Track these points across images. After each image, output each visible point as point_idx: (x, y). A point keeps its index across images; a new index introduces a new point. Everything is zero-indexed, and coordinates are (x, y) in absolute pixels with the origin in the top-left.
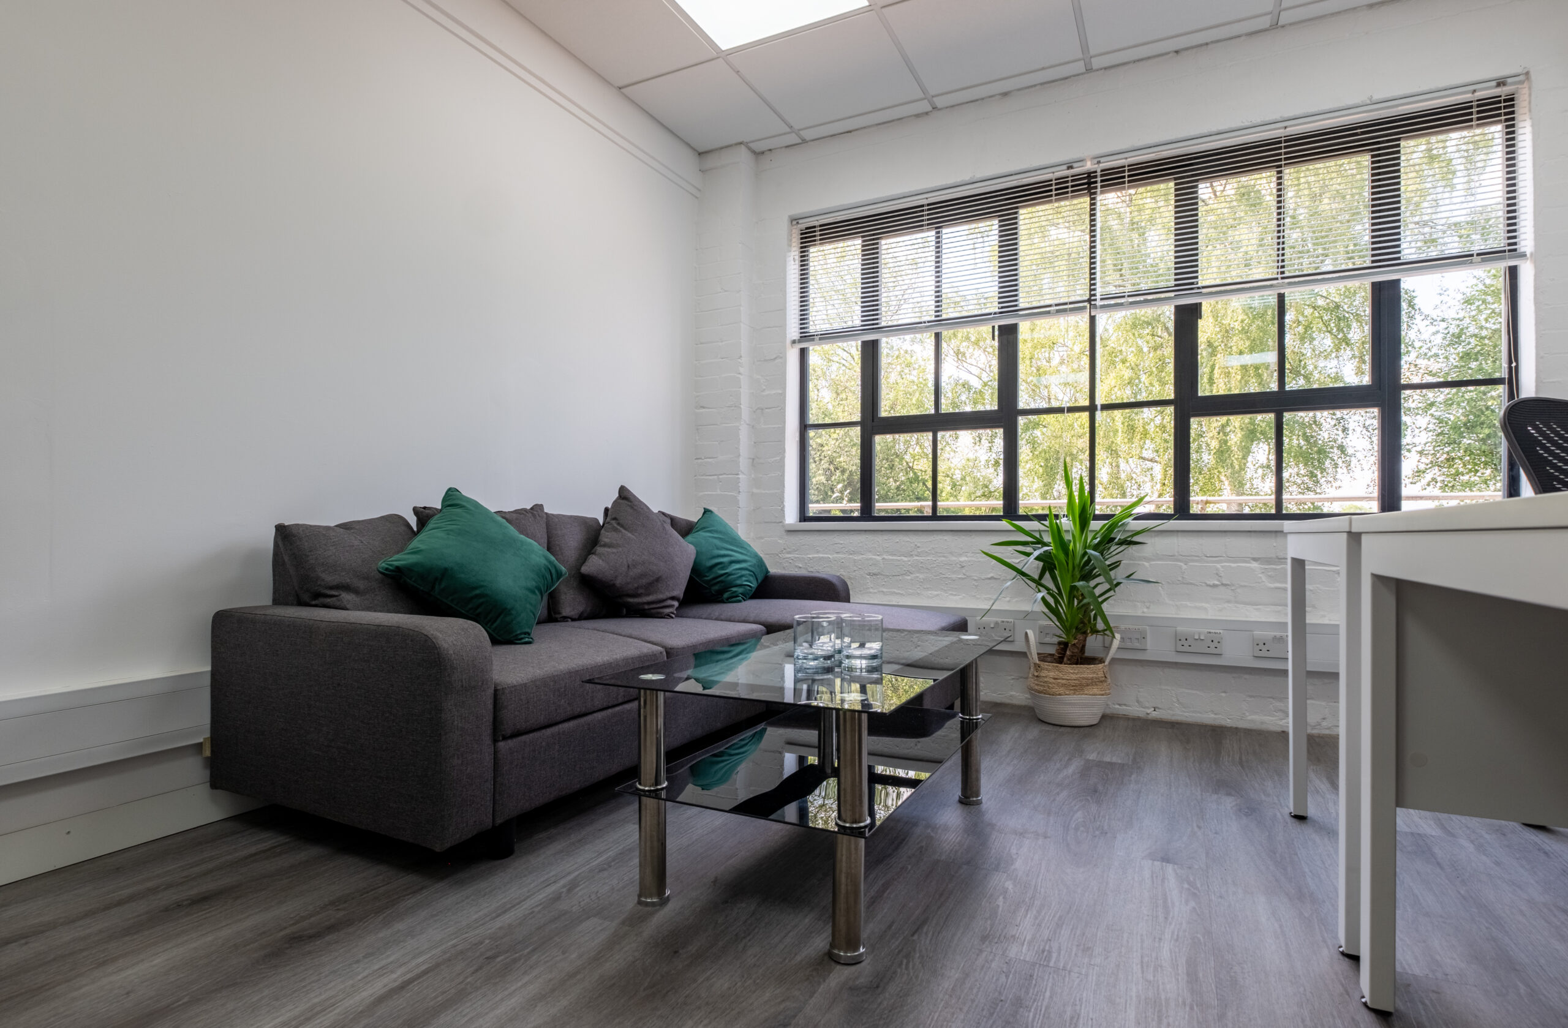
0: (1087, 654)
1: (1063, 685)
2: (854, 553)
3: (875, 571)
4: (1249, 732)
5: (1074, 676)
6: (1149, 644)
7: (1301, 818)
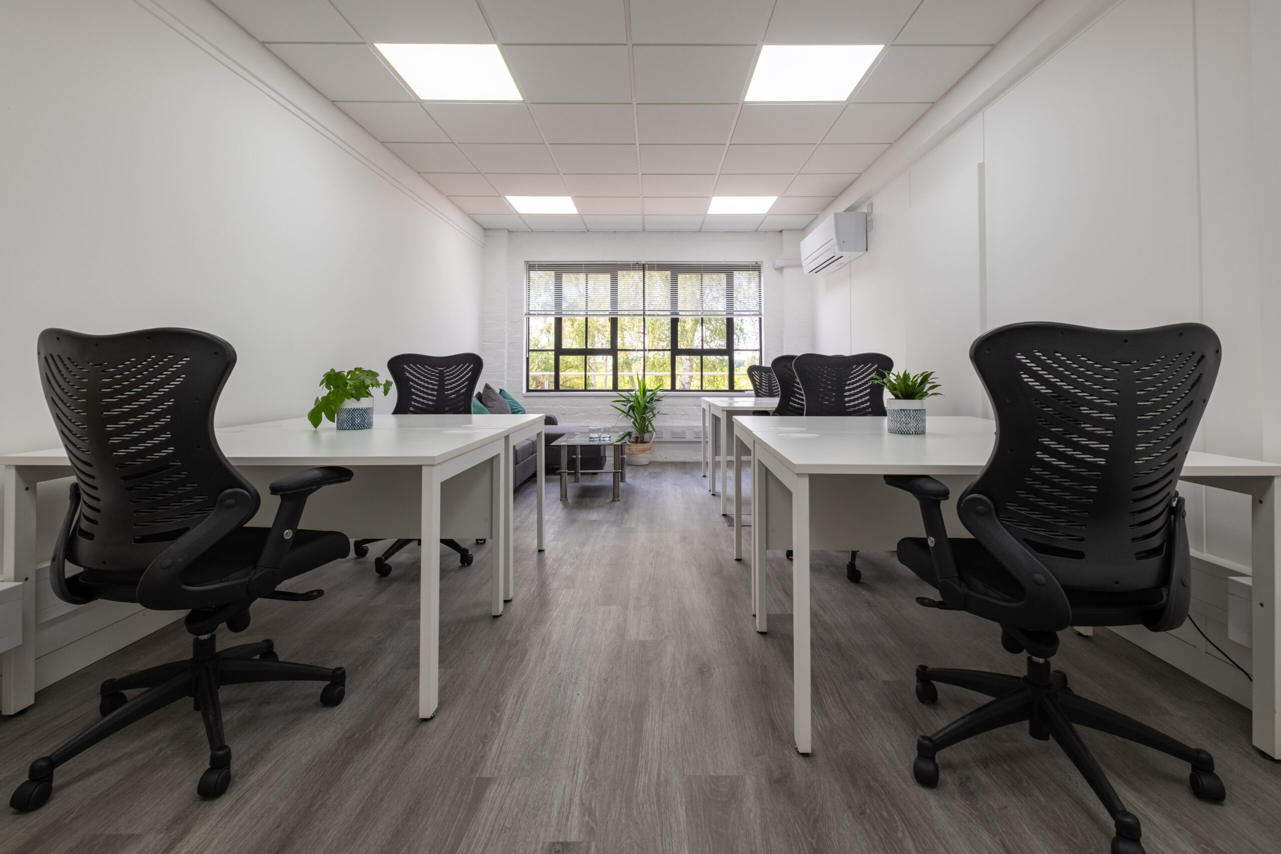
0: (645, 440)
1: (639, 451)
2: (554, 405)
3: (564, 413)
4: (693, 463)
5: (642, 448)
6: (664, 436)
7: (704, 476)
